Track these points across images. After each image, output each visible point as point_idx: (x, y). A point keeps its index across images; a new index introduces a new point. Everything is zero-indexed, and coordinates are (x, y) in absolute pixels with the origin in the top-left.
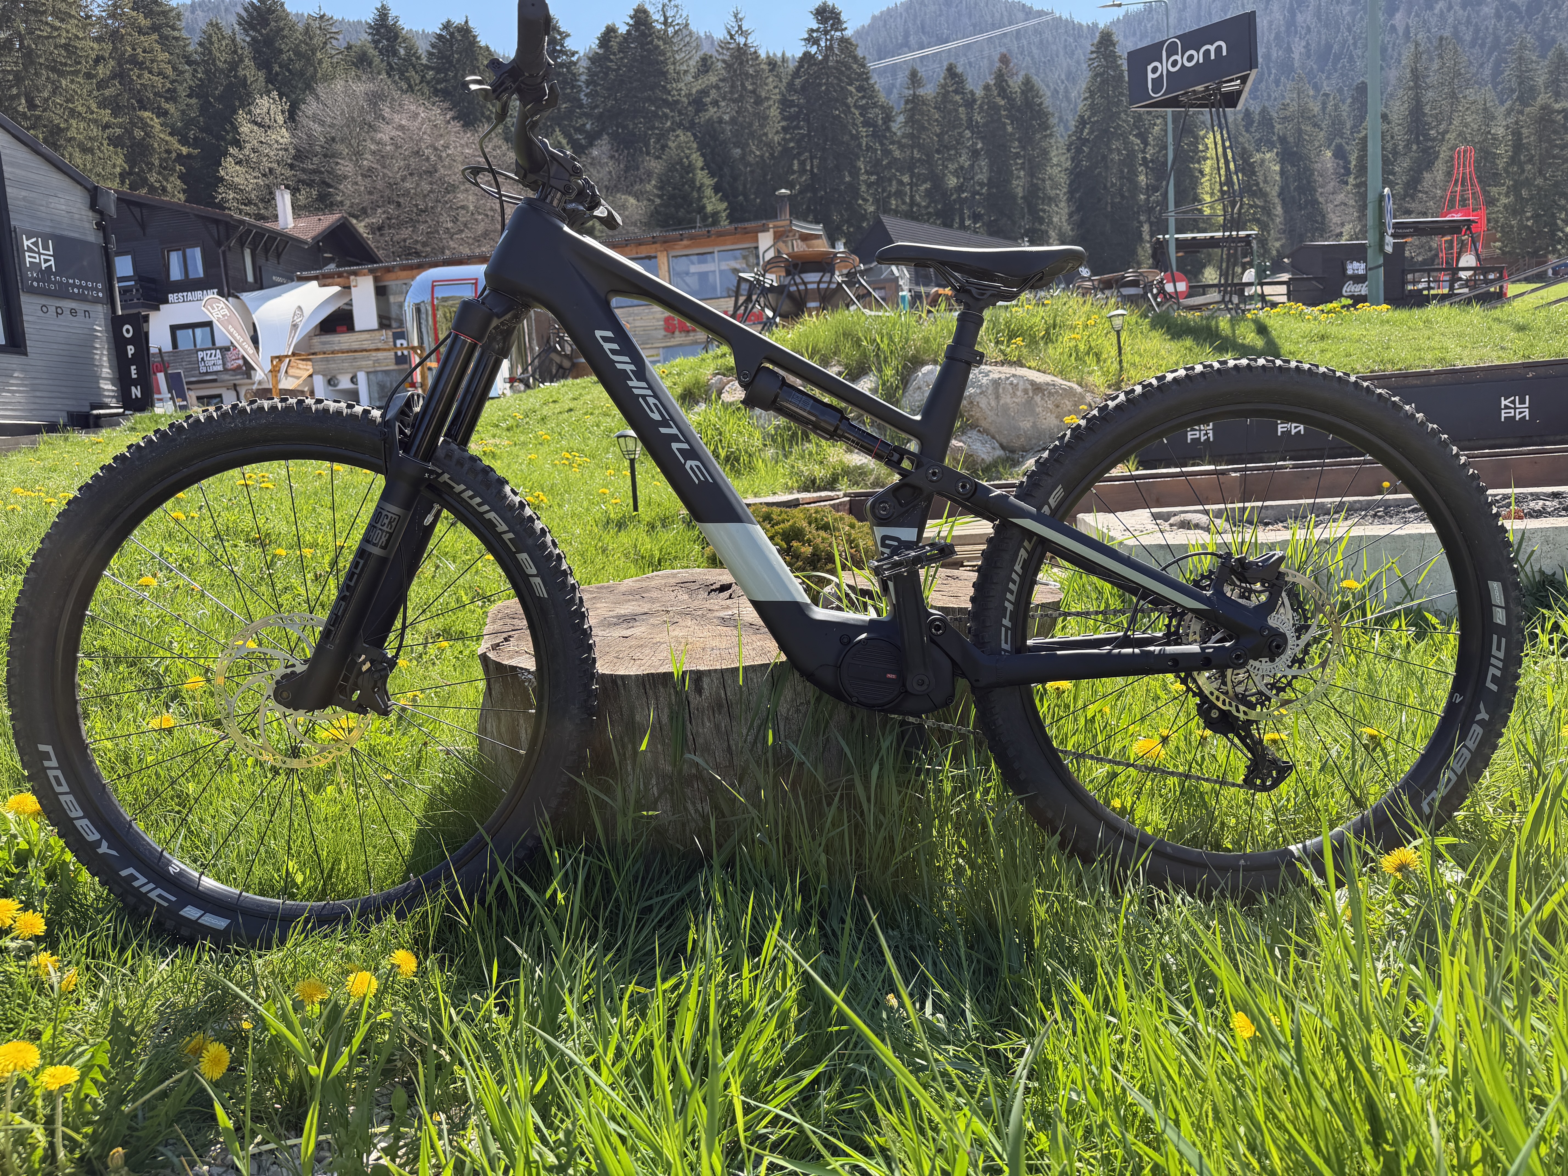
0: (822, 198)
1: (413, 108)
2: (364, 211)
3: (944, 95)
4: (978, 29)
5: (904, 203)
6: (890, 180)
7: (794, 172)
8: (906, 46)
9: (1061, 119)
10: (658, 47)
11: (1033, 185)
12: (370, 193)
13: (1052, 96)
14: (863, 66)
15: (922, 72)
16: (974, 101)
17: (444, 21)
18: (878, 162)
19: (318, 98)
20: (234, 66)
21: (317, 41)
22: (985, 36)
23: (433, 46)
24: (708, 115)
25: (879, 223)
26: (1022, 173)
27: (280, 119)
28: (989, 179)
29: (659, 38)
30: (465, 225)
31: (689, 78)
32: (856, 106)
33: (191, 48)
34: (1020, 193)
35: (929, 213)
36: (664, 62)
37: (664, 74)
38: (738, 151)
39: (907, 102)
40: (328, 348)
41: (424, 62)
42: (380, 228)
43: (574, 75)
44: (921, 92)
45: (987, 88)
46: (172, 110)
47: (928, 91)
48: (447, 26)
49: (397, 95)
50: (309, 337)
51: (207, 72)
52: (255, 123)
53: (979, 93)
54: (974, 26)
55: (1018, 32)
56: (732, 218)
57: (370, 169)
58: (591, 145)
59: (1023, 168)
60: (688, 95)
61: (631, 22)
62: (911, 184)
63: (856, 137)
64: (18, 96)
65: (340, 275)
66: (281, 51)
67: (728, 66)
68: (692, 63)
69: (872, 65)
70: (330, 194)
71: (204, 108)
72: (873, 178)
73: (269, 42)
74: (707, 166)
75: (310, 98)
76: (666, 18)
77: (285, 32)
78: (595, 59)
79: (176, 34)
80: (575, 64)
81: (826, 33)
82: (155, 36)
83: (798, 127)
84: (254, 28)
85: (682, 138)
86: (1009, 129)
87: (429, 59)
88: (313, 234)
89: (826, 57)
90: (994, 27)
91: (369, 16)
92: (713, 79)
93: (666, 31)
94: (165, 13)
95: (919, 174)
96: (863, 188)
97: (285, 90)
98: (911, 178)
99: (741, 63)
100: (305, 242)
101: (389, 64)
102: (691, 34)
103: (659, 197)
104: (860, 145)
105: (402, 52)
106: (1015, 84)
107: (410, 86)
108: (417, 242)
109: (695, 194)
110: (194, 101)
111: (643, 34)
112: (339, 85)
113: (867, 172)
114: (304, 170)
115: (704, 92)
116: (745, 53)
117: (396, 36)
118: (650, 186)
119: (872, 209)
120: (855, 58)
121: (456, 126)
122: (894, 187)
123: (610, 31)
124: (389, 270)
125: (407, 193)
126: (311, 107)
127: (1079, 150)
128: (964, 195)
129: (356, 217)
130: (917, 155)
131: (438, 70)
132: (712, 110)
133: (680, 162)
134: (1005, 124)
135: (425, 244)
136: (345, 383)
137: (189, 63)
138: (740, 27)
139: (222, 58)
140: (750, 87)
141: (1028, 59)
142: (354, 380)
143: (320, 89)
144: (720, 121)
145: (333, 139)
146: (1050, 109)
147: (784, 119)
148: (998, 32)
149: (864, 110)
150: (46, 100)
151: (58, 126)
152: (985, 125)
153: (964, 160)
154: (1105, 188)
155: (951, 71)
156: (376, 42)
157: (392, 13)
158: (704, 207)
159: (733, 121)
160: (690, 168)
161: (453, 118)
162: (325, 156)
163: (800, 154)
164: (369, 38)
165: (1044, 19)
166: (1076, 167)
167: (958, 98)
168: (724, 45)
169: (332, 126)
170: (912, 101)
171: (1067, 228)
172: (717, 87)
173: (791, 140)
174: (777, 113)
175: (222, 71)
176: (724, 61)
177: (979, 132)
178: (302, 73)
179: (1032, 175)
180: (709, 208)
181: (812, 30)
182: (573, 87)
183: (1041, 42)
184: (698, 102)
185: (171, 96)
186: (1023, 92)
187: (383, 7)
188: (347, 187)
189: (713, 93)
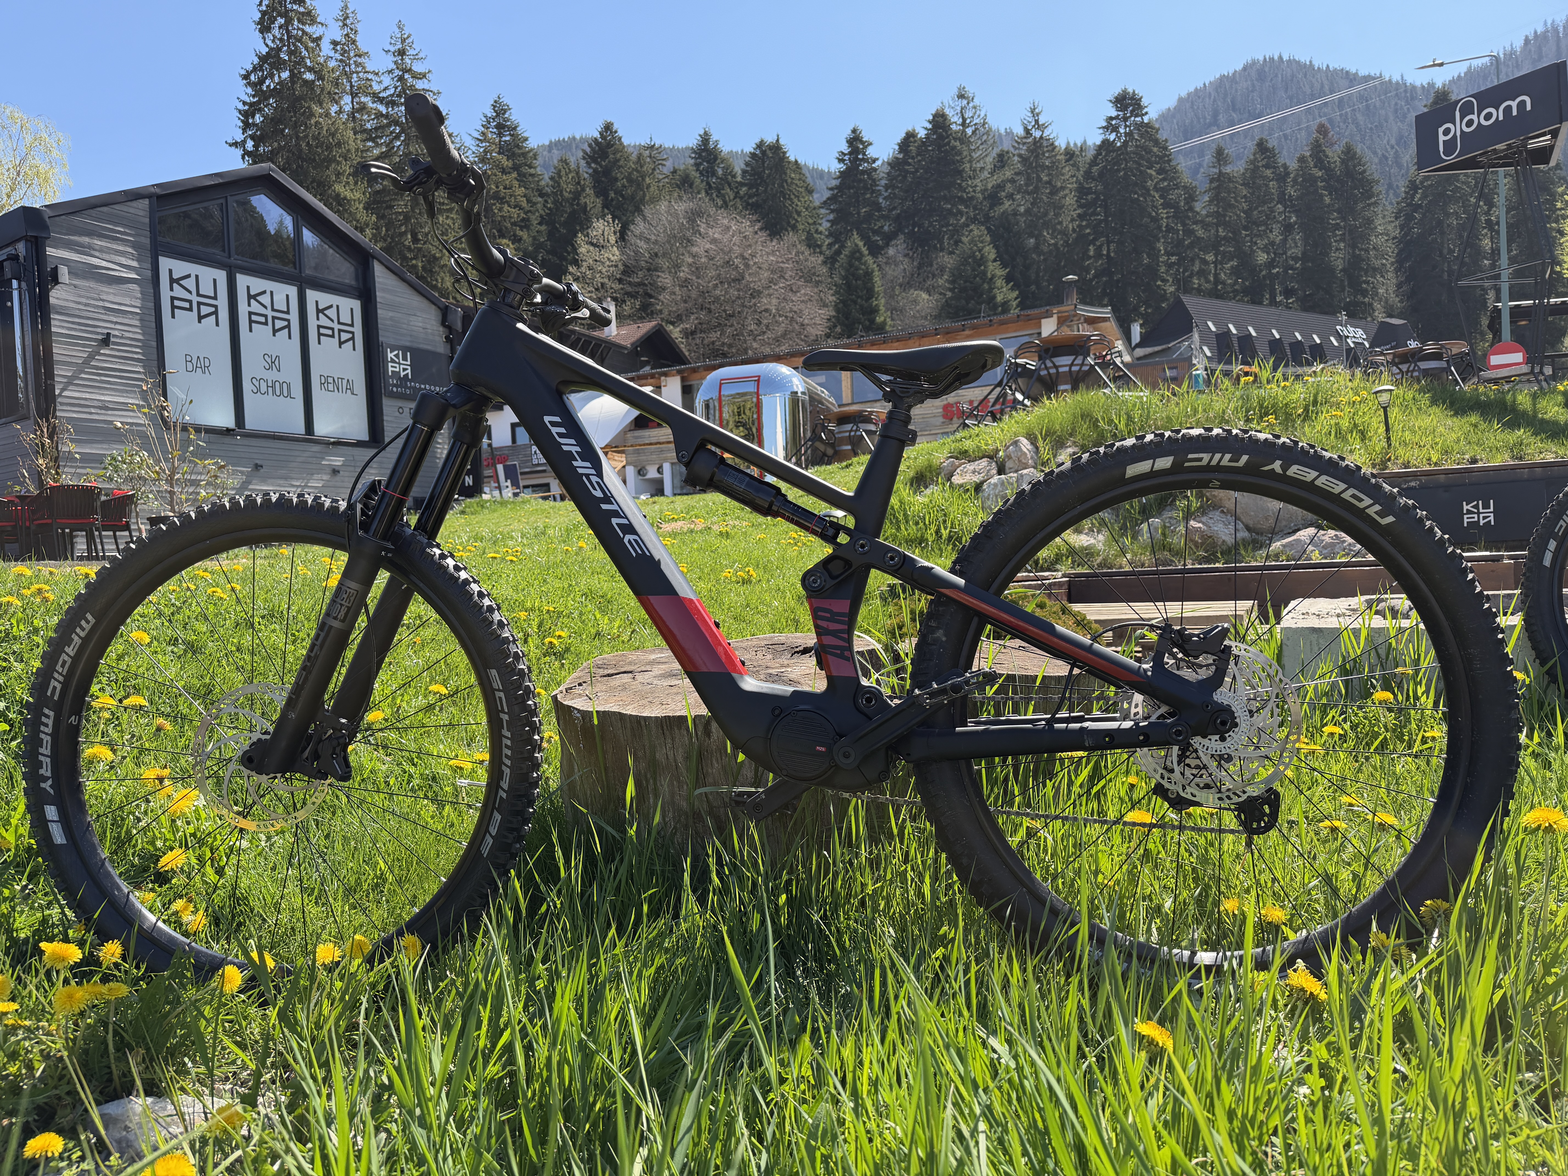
0: (1118, 281)
1: (726, 222)
2: (679, 318)
3: (1254, 170)
4: (1295, 100)
5: (1208, 281)
6: (1192, 260)
7: (1090, 257)
8: (1215, 124)
9: (1390, 186)
10: (954, 147)
11: (1354, 256)
12: (685, 302)
13: (1380, 162)
14: (1166, 148)
15: (1230, 150)
16: (1287, 174)
17: (758, 141)
18: (1180, 243)
19: (645, 219)
20: (577, 195)
21: (648, 168)
22: (1302, 107)
23: (747, 164)
24: (1002, 208)
25: (1179, 303)
26: (1342, 245)
27: (613, 239)
28: (1304, 253)
29: (955, 139)
30: (767, 326)
31: (986, 174)
32: (1156, 189)
33: (543, 183)
34: (1339, 265)
35: (1235, 291)
36: (961, 162)
37: (960, 173)
38: (1032, 241)
39: (1211, 181)
40: (640, 441)
41: (739, 179)
42: (693, 333)
43: (874, 180)
44: (1228, 169)
45: (1302, 159)
46: (525, 237)
47: (1237, 168)
48: (760, 145)
49: (712, 211)
50: (625, 432)
51: (555, 202)
52: (592, 244)
53: (1293, 165)
54: (1291, 98)
55: (1341, 100)
56: (1023, 306)
57: (686, 280)
58: (887, 245)
59: (1343, 240)
60: (983, 192)
61: (930, 126)
62: (1215, 263)
63: (1156, 220)
64: (405, 233)
65: (652, 376)
66: (616, 179)
67: (1024, 159)
68: (989, 159)
69: (1173, 148)
70: (651, 304)
71: (551, 235)
72: (1174, 259)
73: (607, 172)
74: (999, 257)
75: (638, 220)
76: (964, 120)
77: (621, 163)
78: (894, 164)
79: (532, 171)
80: (875, 170)
81: (1125, 119)
82: (515, 175)
83: (1095, 214)
84: (595, 161)
85: (976, 232)
86: (1327, 200)
87: (743, 177)
88: (633, 340)
89: (1125, 143)
90: (1313, 97)
91: (692, 141)
92: (1008, 174)
93: (964, 131)
94: (524, 155)
95: (1224, 252)
96: (1163, 269)
97: (617, 213)
98: (1216, 255)
99: (1037, 156)
100: (625, 348)
101: (708, 184)
102: (987, 133)
103: (950, 290)
104: (1159, 228)
105: (720, 172)
106: (1334, 154)
107: (725, 202)
108: (723, 344)
109: (986, 286)
110: (543, 228)
111: (941, 137)
112: (663, 206)
113: (1168, 254)
114: (630, 283)
115: (1000, 187)
116: (1041, 146)
117: (716, 158)
118: (942, 281)
119: (1172, 289)
120: (1156, 142)
121: (763, 236)
122: (1196, 267)
123: (910, 136)
124: (694, 370)
125: (717, 298)
126: (639, 227)
127: (1409, 218)
128: (1275, 271)
129: (672, 323)
130: (1222, 233)
131: (750, 186)
132: (1007, 204)
133: (973, 256)
134: (1322, 195)
135: (730, 346)
136: (652, 473)
137: (541, 195)
138: (1037, 121)
139: (568, 188)
140: (1045, 179)
141: (1352, 127)
142: (660, 470)
143: (647, 211)
144: (1015, 213)
145: (656, 255)
146: (1376, 176)
147: (1079, 207)
148: (1319, 102)
149: (1164, 193)
150: (427, 235)
151: (434, 256)
152: (1298, 198)
153: (1276, 235)
154: (1441, 255)
155: (1262, 147)
156: (697, 165)
157: (714, 137)
158: (994, 297)
159: (1028, 211)
160: (982, 261)
161: (761, 229)
162: (649, 270)
163: (1095, 239)
164: (692, 161)
165: (1371, 84)
166: (1406, 235)
167: (1268, 172)
168: (1020, 141)
169: (656, 242)
170: (1218, 180)
171: (1394, 299)
172: (1012, 181)
173: (1087, 227)
174: (1073, 202)
175: (567, 200)
176: (1020, 156)
177: (1293, 206)
178: (633, 197)
179: (1354, 246)
180: (999, 298)
181: (1111, 118)
182: (873, 192)
183: (1368, 107)
184: (993, 197)
185: (525, 224)
186: (1343, 162)
187: (706, 133)
188: (665, 297)
189: (1009, 188)
